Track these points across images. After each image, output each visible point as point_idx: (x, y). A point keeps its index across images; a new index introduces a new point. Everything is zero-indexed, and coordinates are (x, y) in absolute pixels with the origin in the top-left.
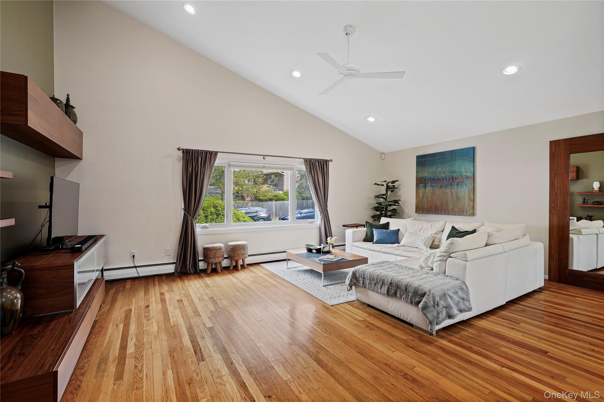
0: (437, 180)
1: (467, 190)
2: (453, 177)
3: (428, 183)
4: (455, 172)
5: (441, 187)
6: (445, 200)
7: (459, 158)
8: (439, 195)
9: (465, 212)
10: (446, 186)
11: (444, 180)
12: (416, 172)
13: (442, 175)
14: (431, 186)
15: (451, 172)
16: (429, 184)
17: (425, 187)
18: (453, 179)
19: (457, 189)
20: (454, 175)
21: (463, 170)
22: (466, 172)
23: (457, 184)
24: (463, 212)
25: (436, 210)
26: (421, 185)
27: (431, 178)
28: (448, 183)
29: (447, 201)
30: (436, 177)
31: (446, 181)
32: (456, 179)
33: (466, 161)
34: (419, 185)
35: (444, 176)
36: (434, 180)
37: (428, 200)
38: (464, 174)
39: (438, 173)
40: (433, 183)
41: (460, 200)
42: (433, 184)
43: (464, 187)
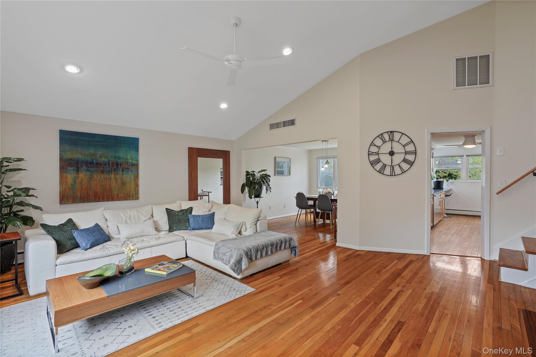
0: (97, 164)
1: (133, 177)
2: (117, 162)
3: (82, 167)
4: (119, 158)
5: (103, 172)
6: (108, 186)
7: (124, 145)
8: (99, 181)
9: (131, 197)
10: (109, 171)
11: (105, 165)
12: (60, 151)
13: (103, 159)
14: (88, 170)
15: (115, 158)
16: (84, 167)
17: (78, 170)
18: (117, 165)
19: (123, 175)
20: (119, 161)
21: (129, 157)
22: (132, 159)
23: (123, 170)
24: (129, 196)
25: (95, 197)
26: (69, 168)
27: (88, 161)
28: (112, 168)
29: (110, 187)
30: (95, 161)
31: (109, 166)
32: (121, 165)
33: (132, 149)
34: (67, 168)
35: (106, 160)
36: (91, 163)
37: (82, 187)
38: (130, 161)
39: (98, 156)
40: (91, 167)
41: (126, 186)
42: (90, 169)
43: (130, 173)
